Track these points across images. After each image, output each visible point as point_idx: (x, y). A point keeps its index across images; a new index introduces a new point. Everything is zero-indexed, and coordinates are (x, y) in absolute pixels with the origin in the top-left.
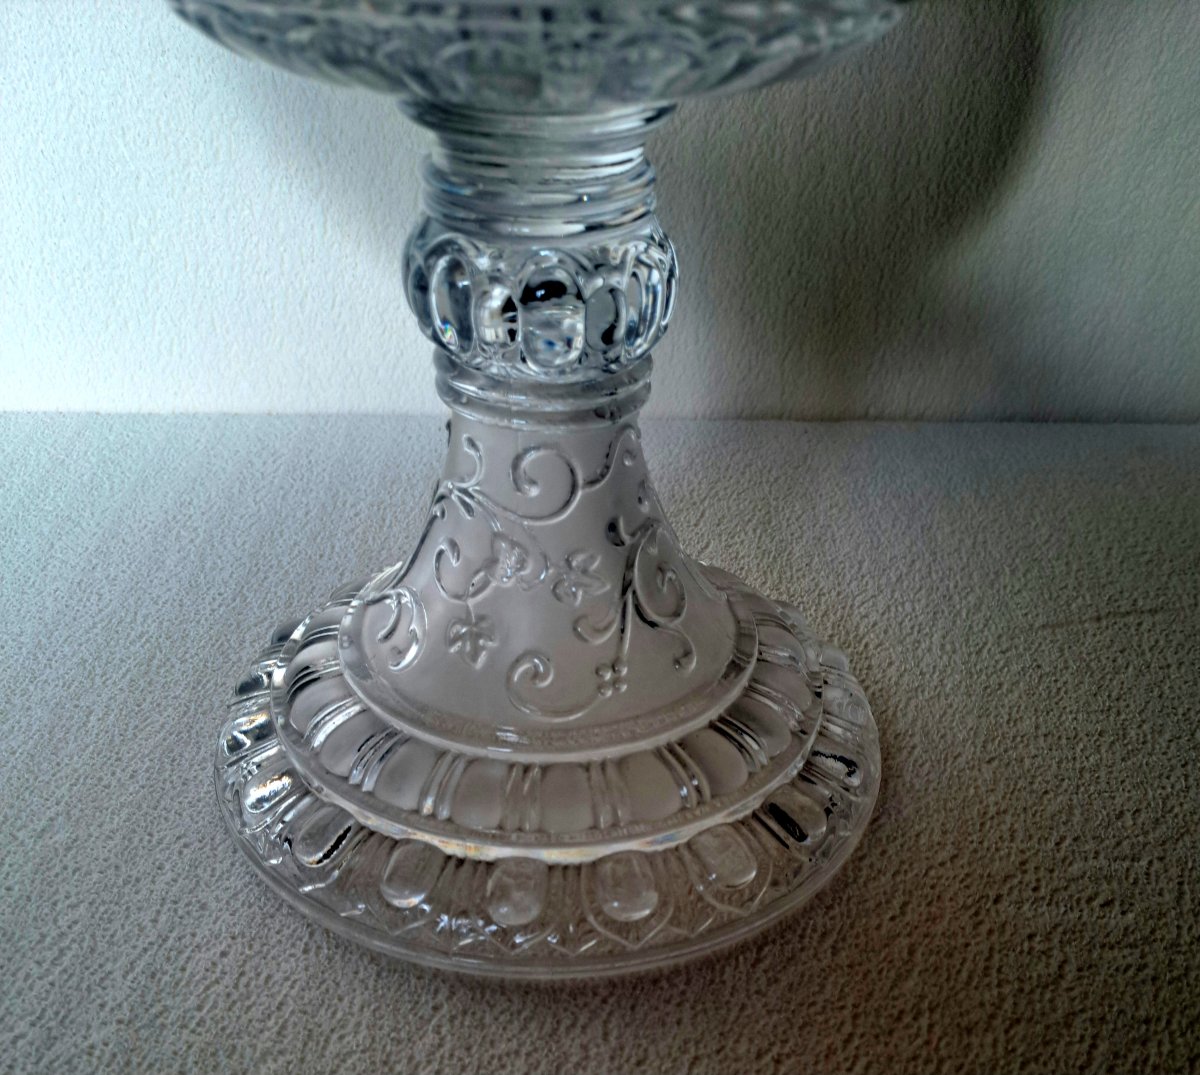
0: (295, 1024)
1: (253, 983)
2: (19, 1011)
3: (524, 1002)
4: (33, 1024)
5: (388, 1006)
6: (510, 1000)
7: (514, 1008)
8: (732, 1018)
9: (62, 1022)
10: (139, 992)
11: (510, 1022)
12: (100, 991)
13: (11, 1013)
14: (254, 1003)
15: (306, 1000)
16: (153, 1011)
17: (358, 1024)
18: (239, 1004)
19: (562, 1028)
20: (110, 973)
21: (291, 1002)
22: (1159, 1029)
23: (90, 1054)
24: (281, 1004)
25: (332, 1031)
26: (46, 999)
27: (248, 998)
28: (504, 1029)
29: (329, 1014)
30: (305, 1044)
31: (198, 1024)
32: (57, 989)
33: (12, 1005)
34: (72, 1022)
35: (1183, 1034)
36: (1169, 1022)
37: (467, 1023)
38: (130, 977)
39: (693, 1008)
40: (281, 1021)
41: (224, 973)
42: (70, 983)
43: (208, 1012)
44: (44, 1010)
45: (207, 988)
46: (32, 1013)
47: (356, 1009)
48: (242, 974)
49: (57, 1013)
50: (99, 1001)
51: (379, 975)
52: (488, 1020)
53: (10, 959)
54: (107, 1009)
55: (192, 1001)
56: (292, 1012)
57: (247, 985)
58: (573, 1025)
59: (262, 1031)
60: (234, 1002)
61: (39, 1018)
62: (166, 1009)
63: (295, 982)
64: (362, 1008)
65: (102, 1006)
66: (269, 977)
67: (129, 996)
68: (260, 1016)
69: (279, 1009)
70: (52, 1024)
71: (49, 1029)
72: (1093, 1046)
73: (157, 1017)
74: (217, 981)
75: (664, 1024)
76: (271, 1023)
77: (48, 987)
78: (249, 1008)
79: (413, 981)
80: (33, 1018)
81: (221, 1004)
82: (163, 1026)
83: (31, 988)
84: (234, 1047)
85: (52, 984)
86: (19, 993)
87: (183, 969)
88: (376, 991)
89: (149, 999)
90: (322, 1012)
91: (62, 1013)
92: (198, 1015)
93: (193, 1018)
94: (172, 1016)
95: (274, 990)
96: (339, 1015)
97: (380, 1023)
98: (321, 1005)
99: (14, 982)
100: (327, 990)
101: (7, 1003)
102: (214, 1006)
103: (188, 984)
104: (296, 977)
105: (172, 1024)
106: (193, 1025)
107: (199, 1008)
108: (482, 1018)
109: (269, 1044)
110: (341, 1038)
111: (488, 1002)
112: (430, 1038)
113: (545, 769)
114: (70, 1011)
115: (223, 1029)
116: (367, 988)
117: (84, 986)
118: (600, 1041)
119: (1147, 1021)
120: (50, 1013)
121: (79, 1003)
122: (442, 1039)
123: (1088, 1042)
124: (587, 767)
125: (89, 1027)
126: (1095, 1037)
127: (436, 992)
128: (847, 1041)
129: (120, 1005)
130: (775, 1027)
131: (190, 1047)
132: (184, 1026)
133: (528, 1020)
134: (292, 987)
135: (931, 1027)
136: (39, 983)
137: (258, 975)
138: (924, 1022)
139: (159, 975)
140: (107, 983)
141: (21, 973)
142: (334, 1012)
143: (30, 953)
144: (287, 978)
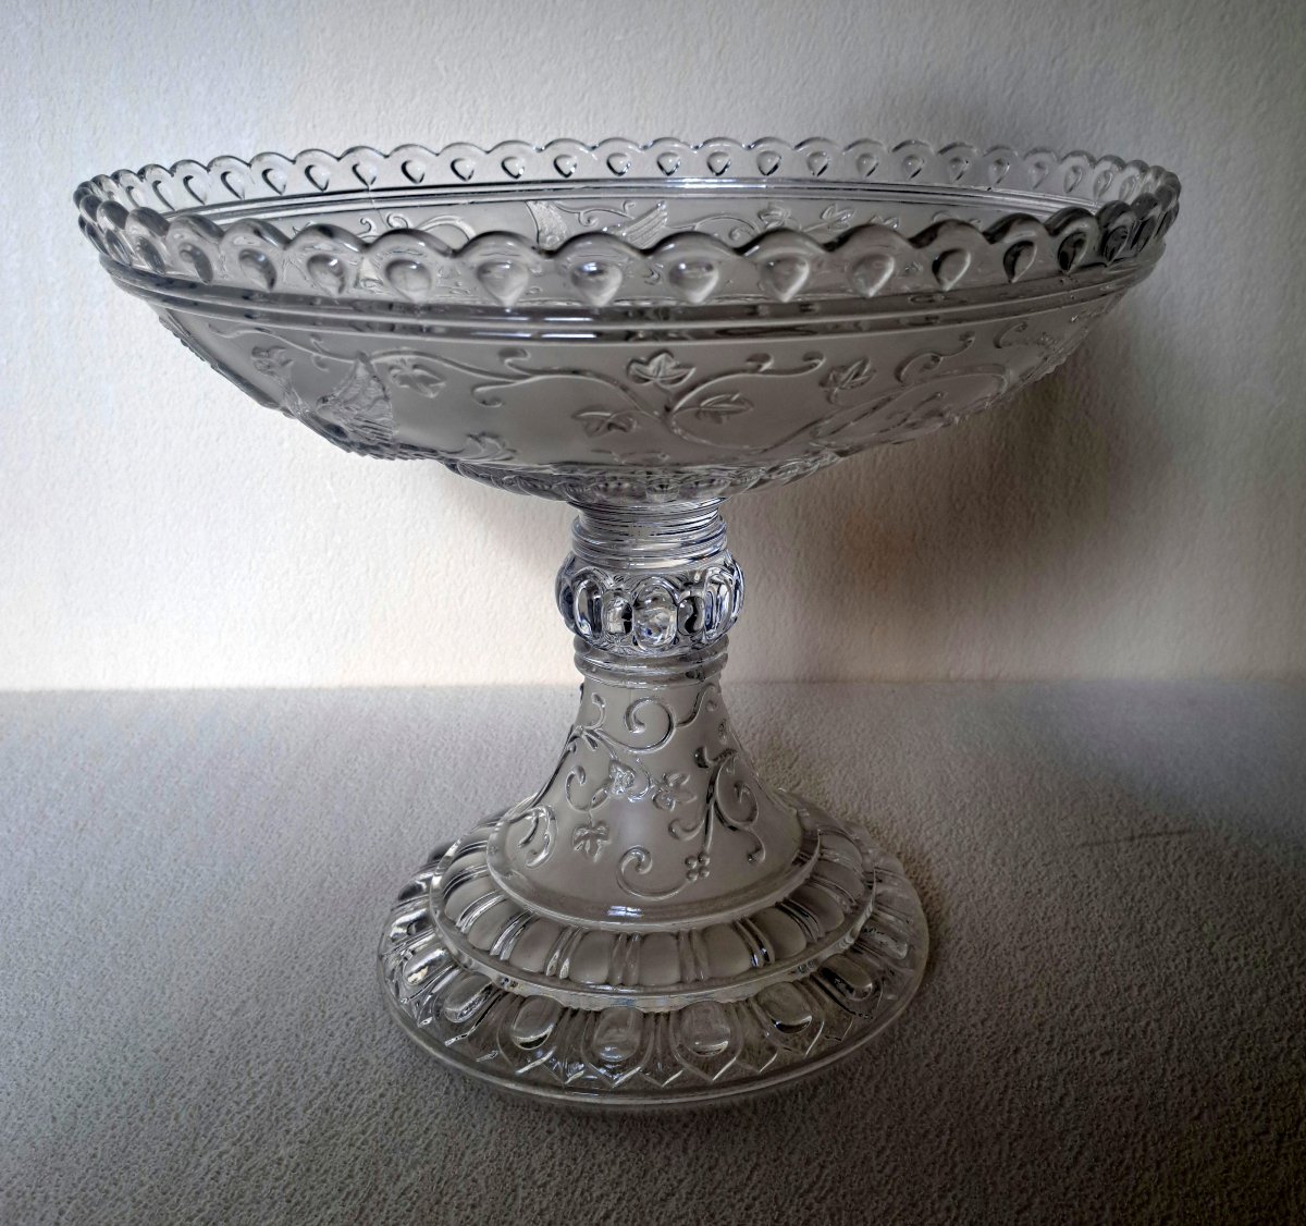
0: (438, 1143)
1: (405, 1116)
2: (222, 1135)
3: (621, 1126)
4: (234, 1144)
5: (511, 1130)
6: (610, 1126)
7: (612, 1131)
8: (789, 1137)
9: (257, 1142)
10: (316, 1122)
11: (609, 1141)
12: (286, 1122)
13: (217, 1136)
14: (406, 1129)
15: (447, 1127)
16: (327, 1134)
17: (488, 1143)
18: (394, 1130)
19: (651, 1145)
20: (293, 1109)
21: (435, 1128)
22: (1136, 1141)
23: (279, 1164)
24: (427, 1129)
25: (467, 1148)
26: (244, 1127)
27: (401, 1126)
28: (604, 1145)
29: (465, 1136)
30: (446, 1157)
31: (362, 1144)
33: (217, 1131)
34: (264, 1143)
35: (1155, 1144)
36: (1144, 1136)
37: (574, 1142)
38: (309, 1111)
39: (757, 1130)
40: (427, 1141)
41: (382, 1108)
42: (262, 1116)
43: (371, 1135)
44: (242, 1134)
45: (369, 1119)
47: (486, 1132)
48: (396, 1109)
49: (253, 1137)
50: (285, 1128)
51: (505, 1109)
52: (591, 1139)
53: (214, 1101)
54: (292, 1134)
55: (358, 1128)
56: (435, 1135)
57: (401, 1117)
58: (660, 1142)
59: (412, 1148)
60: (390, 1129)
61: (239, 1140)
62: (337, 1134)
63: (438, 1114)
64: (491, 1132)
65: (288, 1132)
66: (418, 1111)
67: (309, 1125)
68: (409, 1137)
69: (425, 1133)
70: (249, 1144)
71: (247, 1147)
72: (1080, 1153)
73: (330, 1138)
74: (377, 1114)
75: (733, 1142)
76: (419, 1142)
77: (246, 1119)
78: (402, 1132)
79: (532, 1113)
80: (235, 1139)
81: (380, 1130)
82: (335, 1144)
83: (231, 1120)
84: (391, 1159)
85: (248, 1117)
87: (350, 1106)
88: (502, 1120)
89: (324, 1127)
90: (460, 1135)
91: (257, 1136)
92: (363, 1138)
93: (357, 1139)
95: (423, 1119)
96: (472, 1137)
97: (504, 1142)
98: (459, 1131)
99: (218, 1116)
100: (464, 1120)
101: (213, 1130)
102: (375, 1130)
103: (354, 1115)
104: (439, 1110)
105: (343, 1143)
106: (359, 1143)
107: (364, 1133)
108: (586, 1138)
109: (418, 1156)
110: (474, 1153)
111: (591, 1127)
112: (545, 1152)
113: (645, 937)
114: (263, 1135)
115: (382, 1147)
116: (495, 1118)
117: (273, 1118)
118: (680, 1153)
120: (247, 1136)
121: (270, 1130)
122: (554, 1153)
123: (1076, 1150)
124: (676, 936)
125: (278, 1146)
126: (1082, 1147)
127: (550, 1120)
128: (879, 1153)
129: (301, 1131)
130: (823, 1142)
131: (357, 1158)
132: (351, 1145)
133: (622, 1140)
134: (436, 1117)
135: (950, 1141)
136: (238, 1117)
137: (410, 1110)
138: (945, 1138)
139: (331, 1110)
140: (291, 1115)
141: (224, 1111)
142: (469, 1135)
143: (229, 1096)
144: (432, 1112)
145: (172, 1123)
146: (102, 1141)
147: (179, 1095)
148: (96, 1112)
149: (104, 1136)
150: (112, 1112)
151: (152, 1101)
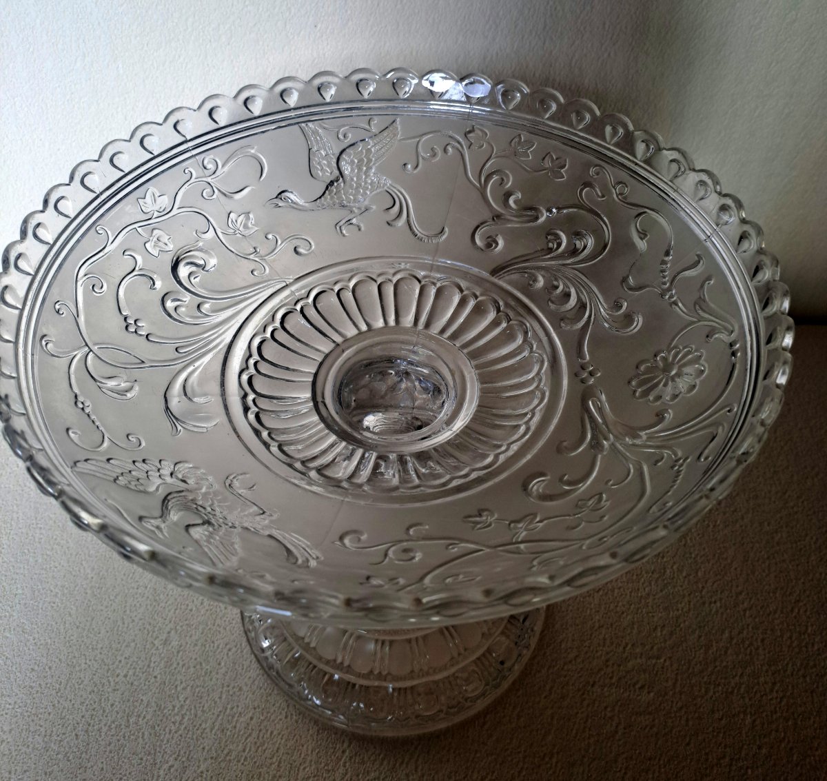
0: (285, 760)
1: (265, 736)
2: (169, 752)
3: (381, 749)
4: (176, 759)
5: (323, 750)
6: (375, 748)
7: (377, 752)
9: (188, 757)
10: (218, 741)
11: (376, 760)
12: (201, 740)
13: (166, 753)
14: (266, 748)
15: (288, 747)
16: (225, 752)
17: (311, 761)
18: (260, 748)
19: (398, 765)
20: (205, 729)
21: (282, 748)
22: (655, 763)
23: (202, 776)
24: (278, 749)
25: (300, 765)
26: (180, 745)
27: (264, 745)
28: (373, 764)
29: (298, 756)
30: (290, 772)
31: (244, 760)
32: (183, 740)
33: (166, 748)
34: (192, 758)
35: (665, 766)
36: (659, 760)
37: (357, 761)
38: (213, 732)
39: (454, 752)
40: (279, 758)
41: (252, 730)
42: (188, 736)
43: (248, 753)
44: (180, 751)
45: (246, 739)
46: (175, 753)
47: (310, 752)
48: (260, 731)
49: (185, 753)
50: (202, 746)
51: (318, 731)
52: (366, 759)
53: (161, 721)
54: (206, 751)
55: (241, 747)
56: (283, 754)
57: (263, 737)
58: (402, 763)
59: (271, 764)
60: (258, 747)
61: (178, 756)
62: (230, 751)
63: (283, 735)
64: (312, 752)
65: (204, 748)
66: (272, 733)
67: (214, 743)
68: (270, 756)
69: (277, 751)
70: (184, 759)
71: (183, 762)
72: (625, 773)
73: (227, 755)
74: (250, 735)
76: (274, 760)
77: (180, 737)
78: (265, 750)
79: (333, 736)
80: (176, 756)
81: (253, 749)
82: (230, 760)
83: (173, 739)
84: (260, 773)
85: (181, 736)
86: (168, 741)
87: (235, 727)
88: (317, 741)
89: (222, 745)
90: (295, 754)
93: (242, 756)
94: (234, 754)
95: (275, 740)
96: (303, 756)
97: (320, 761)
98: (295, 750)
99: (165, 735)
100: (297, 741)
102: (250, 750)
103: (238, 737)
104: (283, 733)
105: (234, 759)
106: (242, 761)
107: (244, 751)
108: (363, 758)
109: (275, 772)
110: (304, 769)
111: (366, 748)
112: (341, 770)
113: (391, 642)
114: (190, 751)
115: (255, 762)
116: (313, 740)
117: (195, 737)
118: (414, 772)
119: (650, 759)
120: (182, 752)
121: (194, 747)
122: (347, 770)
123: (623, 771)
124: (409, 641)
125: (200, 761)
126: (626, 768)
127: (343, 742)
128: (520, 772)
129: (211, 748)
130: (490, 764)
131: (242, 773)
132: (238, 761)
133: (383, 760)
134: (282, 739)
135: (557, 763)
136: (176, 735)
137: (267, 731)
138: (554, 760)
139: (225, 731)
140: (204, 735)
141: (167, 730)
142: (300, 754)
143: (169, 717)
144: (279, 734)
145: (140, 740)
146: (105, 756)
147: (142, 715)
148: (99, 730)
149: (106, 751)
150: (107, 730)
151: (128, 721)
